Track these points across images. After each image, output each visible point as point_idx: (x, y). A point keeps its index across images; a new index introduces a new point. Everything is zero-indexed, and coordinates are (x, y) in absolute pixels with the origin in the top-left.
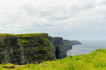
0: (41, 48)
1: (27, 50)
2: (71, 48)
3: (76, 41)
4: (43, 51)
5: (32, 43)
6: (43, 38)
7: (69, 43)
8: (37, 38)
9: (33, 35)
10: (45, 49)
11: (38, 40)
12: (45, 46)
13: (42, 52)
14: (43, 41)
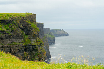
0: (27, 40)
1: (6, 46)
2: (53, 42)
3: (60, 30)
4: (31, 47)
5: (13, 31)
6: (29, 22)
7: (50, 34)
8: (21, 22)
9: (14, 16)
10: (34, 42)
11: (22, 26)
12: (34, 37)
13: (29, 48)
14: (30, 28)
